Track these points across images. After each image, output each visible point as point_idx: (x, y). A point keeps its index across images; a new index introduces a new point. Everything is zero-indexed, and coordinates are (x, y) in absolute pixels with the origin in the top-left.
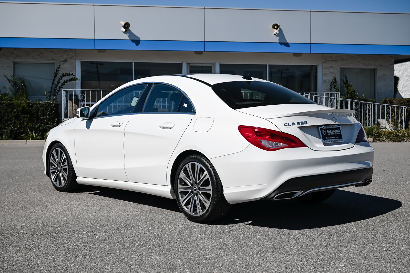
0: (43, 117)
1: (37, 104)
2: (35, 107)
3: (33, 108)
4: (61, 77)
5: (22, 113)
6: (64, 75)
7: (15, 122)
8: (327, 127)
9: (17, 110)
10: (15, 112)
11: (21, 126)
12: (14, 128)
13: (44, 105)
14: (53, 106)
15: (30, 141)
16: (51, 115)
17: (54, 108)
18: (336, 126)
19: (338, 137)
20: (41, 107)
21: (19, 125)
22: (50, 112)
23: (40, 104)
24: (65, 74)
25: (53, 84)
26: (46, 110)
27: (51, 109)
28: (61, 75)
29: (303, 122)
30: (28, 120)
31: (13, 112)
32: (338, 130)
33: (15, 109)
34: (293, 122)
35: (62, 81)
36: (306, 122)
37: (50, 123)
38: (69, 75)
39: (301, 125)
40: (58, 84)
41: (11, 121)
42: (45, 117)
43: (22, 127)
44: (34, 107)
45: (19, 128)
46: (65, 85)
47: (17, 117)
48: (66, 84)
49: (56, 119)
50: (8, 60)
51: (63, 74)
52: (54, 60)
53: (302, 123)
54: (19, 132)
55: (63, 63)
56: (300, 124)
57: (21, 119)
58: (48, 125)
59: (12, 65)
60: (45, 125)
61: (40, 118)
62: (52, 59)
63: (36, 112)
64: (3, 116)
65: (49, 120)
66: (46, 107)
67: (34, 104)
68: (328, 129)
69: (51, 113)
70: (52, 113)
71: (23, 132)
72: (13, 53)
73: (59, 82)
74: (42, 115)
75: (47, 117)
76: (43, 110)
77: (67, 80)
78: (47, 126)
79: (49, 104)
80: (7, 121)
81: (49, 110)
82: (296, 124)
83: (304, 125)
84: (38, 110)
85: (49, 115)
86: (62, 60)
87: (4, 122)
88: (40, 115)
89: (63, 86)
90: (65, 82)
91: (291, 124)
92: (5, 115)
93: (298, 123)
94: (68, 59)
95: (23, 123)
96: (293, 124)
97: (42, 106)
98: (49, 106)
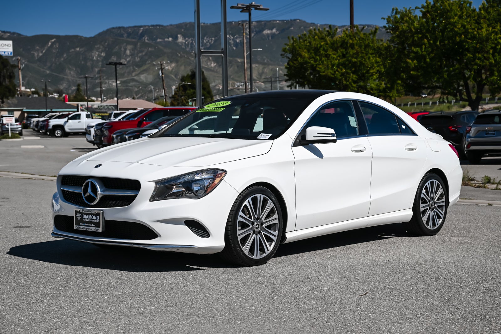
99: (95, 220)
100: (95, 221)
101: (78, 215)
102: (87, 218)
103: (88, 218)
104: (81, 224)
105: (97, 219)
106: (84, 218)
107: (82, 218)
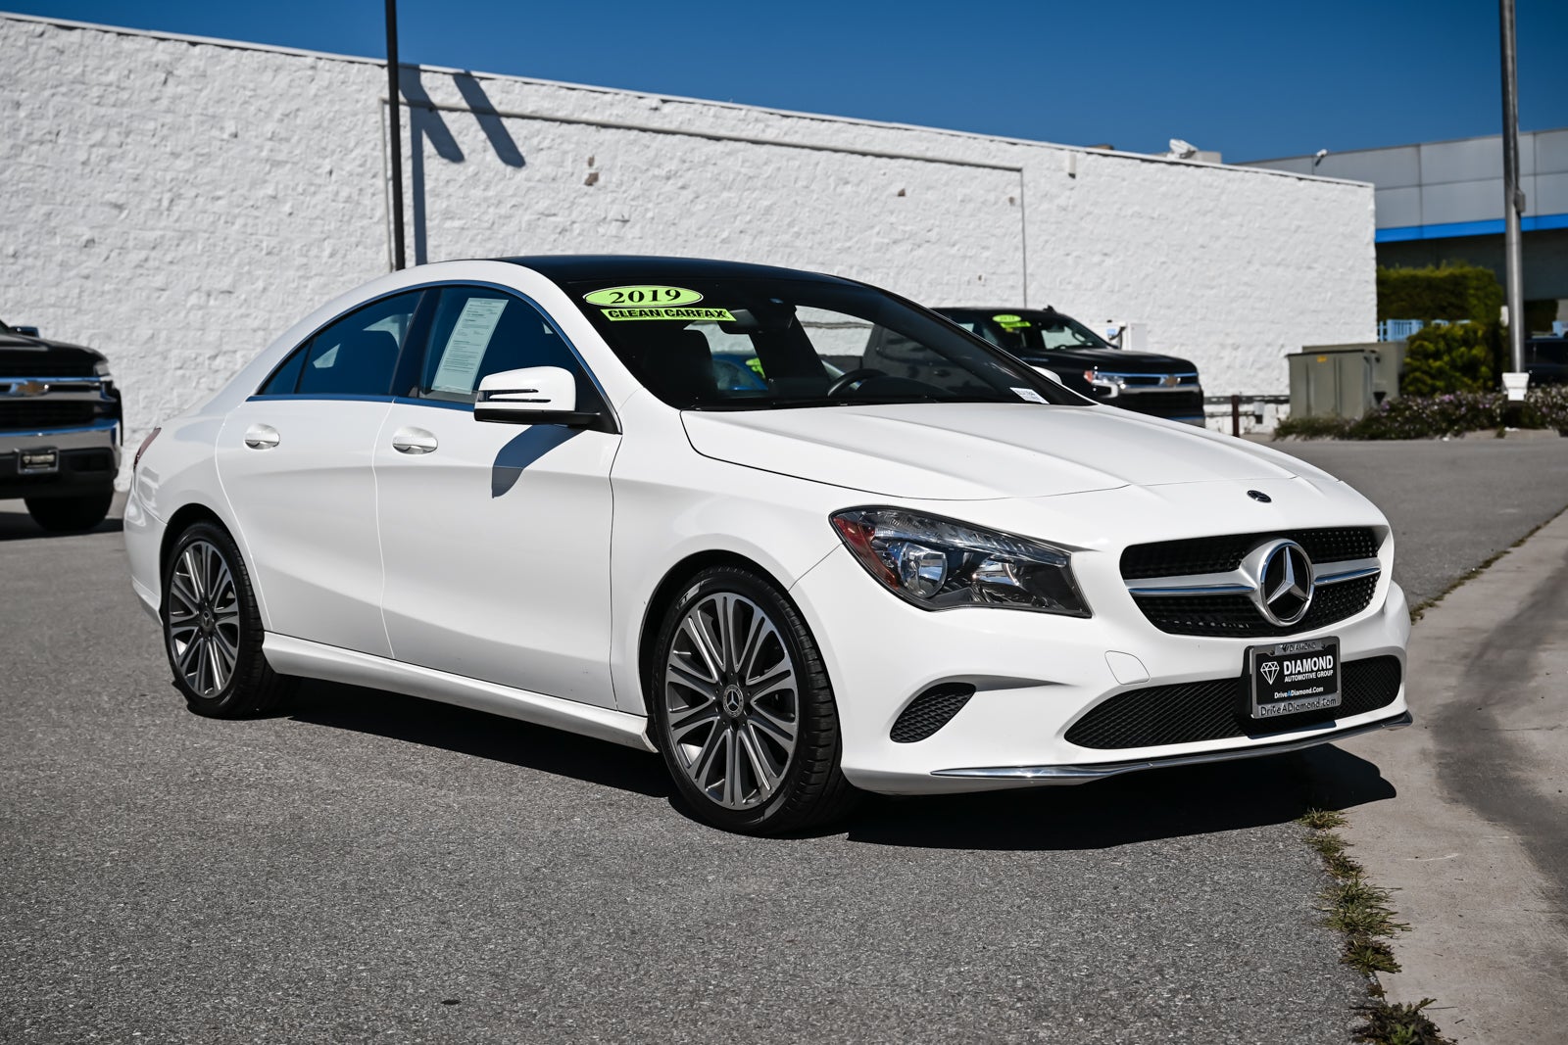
99: (1323, 670)
100: (1322, 674)
101: (1267, 669)
102: (1298, 669)
103: (1301, 669)
104: (1277, 695)
105: (1329, 667)
106: (1289, 672)
107: (1281, 675)
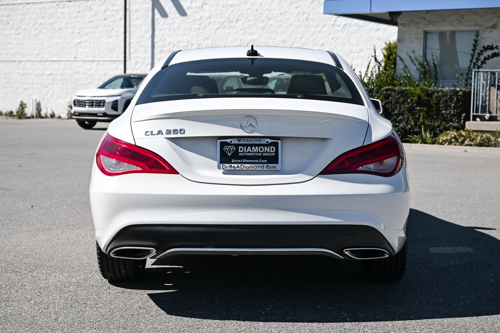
0: (445, 110)
1: (438, 92)
2: (436, 96)
3: (433, 98)
4: (482, 51)
5: (418, 105)
6: (486, 49)
7: (408, 118)
8: (239, 141)
9: (412, 100)
10: (408, 103)
11: (415, 123)
12: (407, 125)
13: (447, 92)
14: (460, 95)
15: (419, 144)
16: (456, 108)
17: (461, 98)
18: (267, 140)
19: (266, 161)
20: (443, 96)
21: (413, 122)
22: (456, 103)
23: (442, 91)
24: (486, 46)
25: (471, 61)
26: (450, 100)
27: (457, 99)
28: (482, 48)
29: (177, 130)
30: (425, 114)
31: (406, 103)
32: (271, 147)
33: (408, 98)
34: (160, 129)
35: (482, 58)
36: (182, 131)
37: (455, 120)
38: (491, 48)
39: (172, 136)
40: (477, 62)
41: (403, 115)
42: (448, 110)
43: (417, 125)
44: (434, 96)
45: (414, 125)
46: (486, 63)
47: (411, 110)
48: (487, 61)
49: (464, 114)
50: (418, 28)
51: (484, 47)
52: (479, 27)
53: (175, 131)
54: (413, 131)
55: (490, 29)
56: (172, 132)
57: (416, 113)
58: (453, 122)
59: (422, 36)
60: (447, 122)
61: (442, 112)
62: (476, 25)
63: (436, 104)
64: (394, 108)
65: (454, 115)
66: (451, 96)
67: (434, 91)
68: (243, 145)
69: (457, 105)
70: (459, 105)
71: (418, 131)
72: (424, 18)
73: (478, 60)
74: (444, 109)
75: (451, 112)
76: (446, 101)
77: (489, 56)
78: (450, 124)
79: (455, 92)
80: (398, 115)
81: (455, 100)
82: (164, 132)
83: (179, 135)
84: (439, 101)
85: (455, 108)
86: (490, 25)
87: (395, 117)
88: (442, 107)
89: (484, 65)
90: (485, 59)
91: (155, 132)
92: (396, 107)
93: (169, 132)
94: (498, 24)
95: (419, 118)
96: (160, 132)
97: (445, 94)
98: (454, 94)
